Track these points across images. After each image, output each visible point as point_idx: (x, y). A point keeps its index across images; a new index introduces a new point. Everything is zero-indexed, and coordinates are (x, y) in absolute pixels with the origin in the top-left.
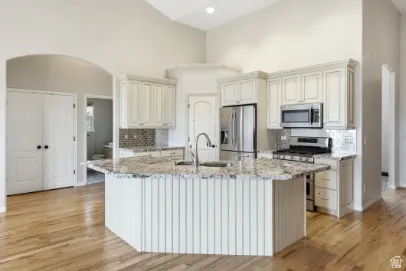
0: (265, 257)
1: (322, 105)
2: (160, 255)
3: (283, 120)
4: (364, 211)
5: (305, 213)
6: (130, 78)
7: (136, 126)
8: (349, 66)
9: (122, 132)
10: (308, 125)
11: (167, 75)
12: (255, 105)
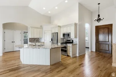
0: (48, 65)
1: (70, 33)
2: (27, 65)
3: (63, 36)
4: (79, 56)
5: (61, 55)
6: (31, 27)
7: (33, 37)
8: (75, 24)
9: (30, 39)
10: (68, 37)
11: (41, 26)
12: (57, 33)
